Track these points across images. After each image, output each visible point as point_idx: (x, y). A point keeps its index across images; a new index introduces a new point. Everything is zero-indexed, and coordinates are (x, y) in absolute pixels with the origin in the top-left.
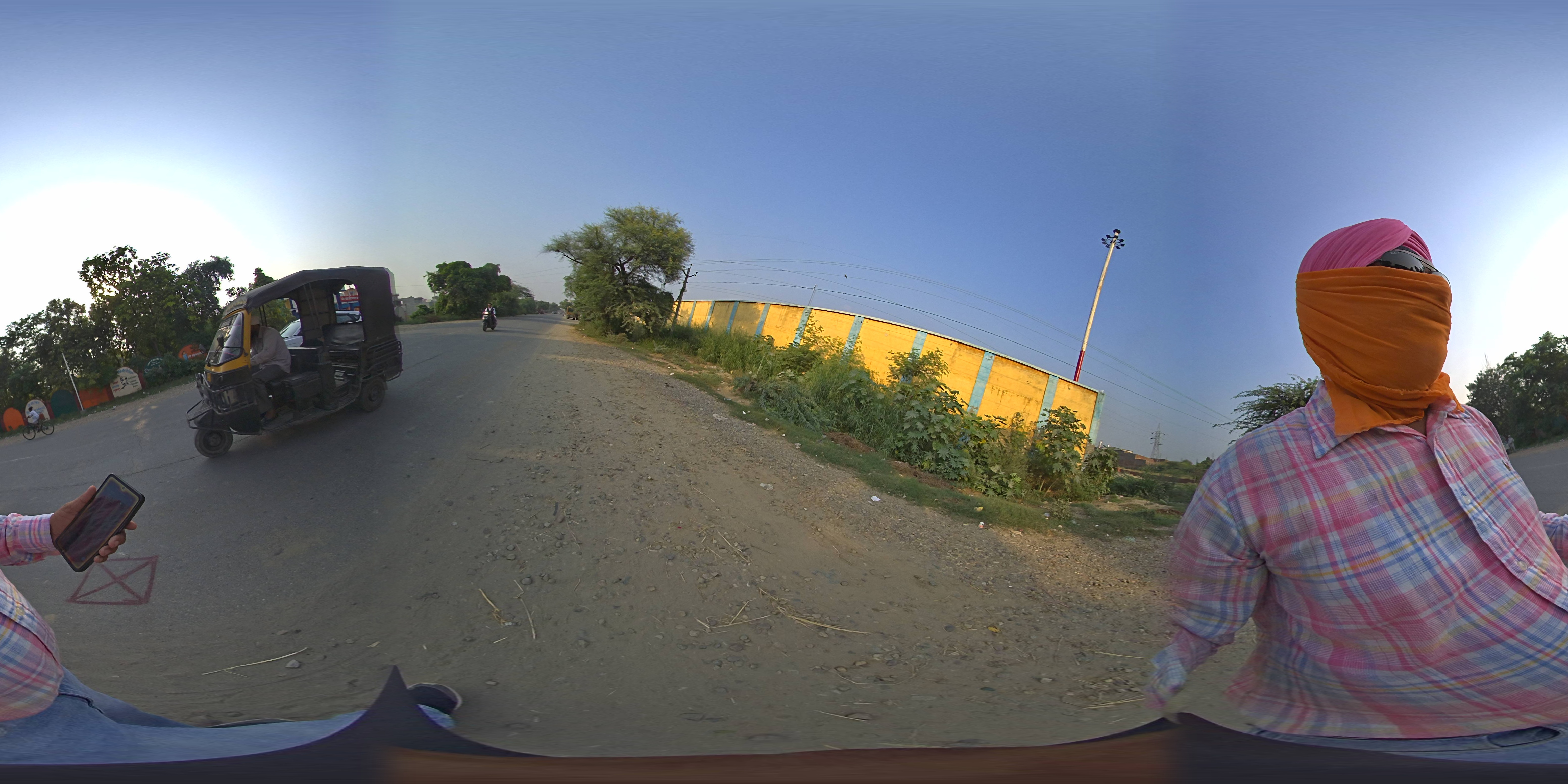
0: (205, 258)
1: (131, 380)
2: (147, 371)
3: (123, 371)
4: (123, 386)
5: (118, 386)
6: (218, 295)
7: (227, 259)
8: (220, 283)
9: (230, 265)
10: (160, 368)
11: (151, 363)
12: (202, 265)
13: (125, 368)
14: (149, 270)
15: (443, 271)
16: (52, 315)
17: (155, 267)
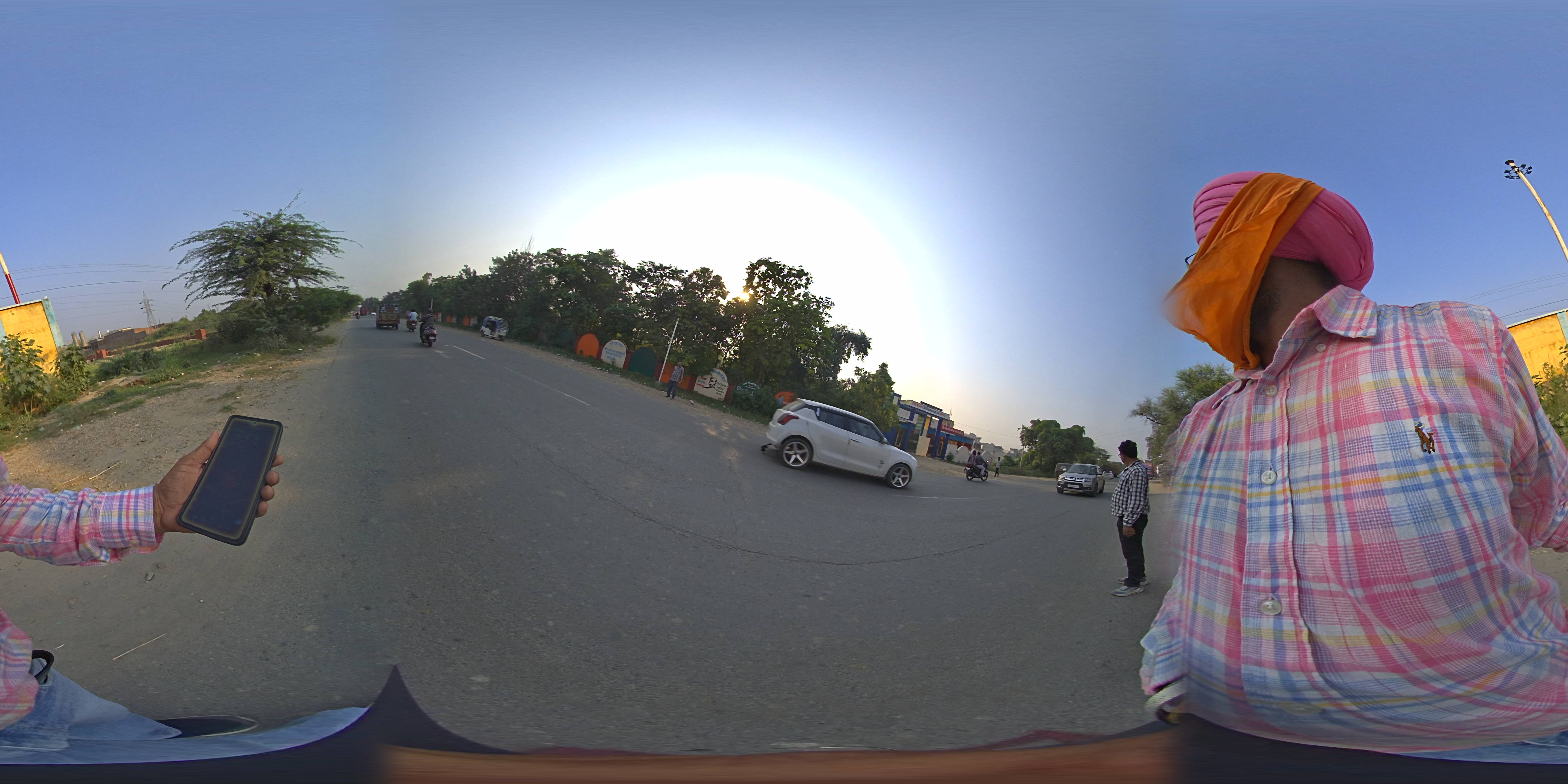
0: (854, 328)
2: (739, 388)
4: (709, 386)
5: (704, 383)
7: (871, 341)
8: (849, 357)
9: (869, 347)
10: (752, 395)
11: (747, 385)
12: (847, 332)
13: (722, 372)
14: (809, 306)
15: (1037, 427)
16: (695, 280)
17: (814, 307)
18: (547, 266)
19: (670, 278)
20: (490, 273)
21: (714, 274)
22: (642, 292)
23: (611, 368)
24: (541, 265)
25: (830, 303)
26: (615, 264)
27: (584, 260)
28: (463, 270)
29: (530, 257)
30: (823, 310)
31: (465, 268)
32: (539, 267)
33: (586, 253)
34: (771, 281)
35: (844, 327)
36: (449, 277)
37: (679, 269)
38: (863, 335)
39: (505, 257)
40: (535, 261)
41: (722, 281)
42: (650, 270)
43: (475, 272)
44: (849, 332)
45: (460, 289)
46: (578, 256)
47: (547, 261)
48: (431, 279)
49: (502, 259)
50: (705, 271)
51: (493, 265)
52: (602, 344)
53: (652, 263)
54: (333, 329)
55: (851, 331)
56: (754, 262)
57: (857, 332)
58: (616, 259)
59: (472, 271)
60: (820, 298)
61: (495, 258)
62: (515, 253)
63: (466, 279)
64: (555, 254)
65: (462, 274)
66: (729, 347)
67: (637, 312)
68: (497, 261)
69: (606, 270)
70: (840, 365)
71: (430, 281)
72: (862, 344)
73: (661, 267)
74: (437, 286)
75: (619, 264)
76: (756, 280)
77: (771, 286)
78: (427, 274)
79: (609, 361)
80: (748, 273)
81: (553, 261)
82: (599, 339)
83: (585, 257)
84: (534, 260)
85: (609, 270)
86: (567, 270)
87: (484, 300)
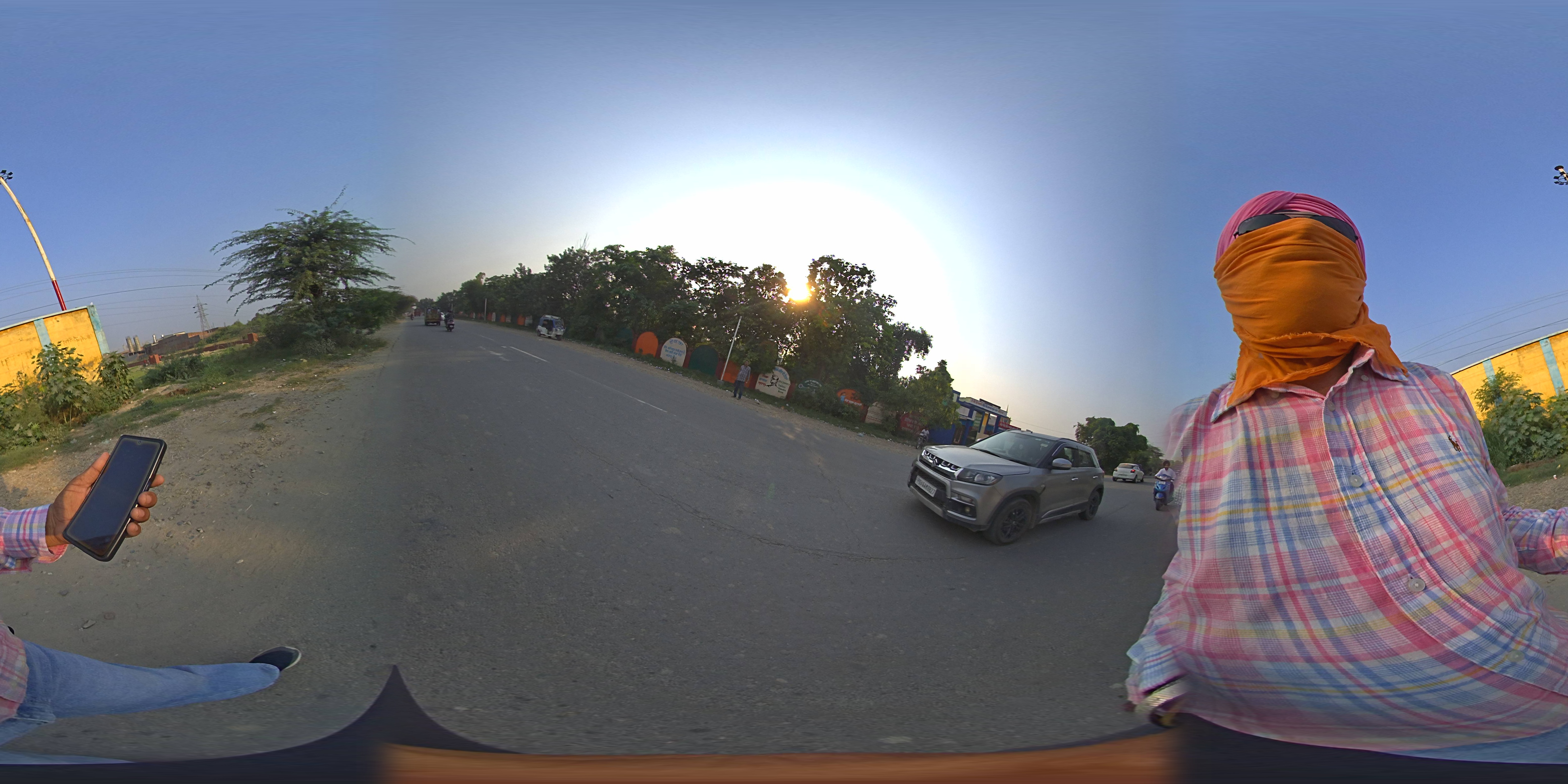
0: (915, 325)
1: (781, 384)
2: (801, 386)
3: (781, 371)
4: (770, 384)
5: (766, 381)
6: (904, 363)
7: (932, 339)
8: (910, 354)
9: (930, 344)
10: (814, 392)
11: (809, 383)
12: (907, 330)
13: (784, 370)
14: (871, 303)
15: (1092, 425)
16: (756, 277)
17: (877, 305)
18: (604, 264)
19: (729, 274)
20: (545, 271)
21: (776, 271)
22: (701, 289)
23: (671, 367)
24: (597, 262)
25: (892, 301)
26: (674, 261)
27: (643, 256)
28: (517, 268)
29: (587, 254)
30: (885, 308)
31: (519, 266)
32: (595, 264)
33: (645, 250)
34: (833, 278)
35: (905, 325)
36: (503, 276)
37: (739, 265)
38: (924, 332)
39: (560, 255)
40: (591, 259)
41: (784, 278)
42: (709, 266)
43: (530, 270)
44: (910, 329)
45: (515, 288)
46: (636, 252)
47: (604, 258)
48: (484, 279)
49: (557, 257)
50: (767, 268)
51: (548, 263)
52: (661, 342)
53: (712, 260)
54: (384, 332)
55: (911, 328)
56: (817, 259)
57: (917, 329)
58: (675, 256)
59: (526, 269)
60: (883, 297)
61: (550, 256)
62: (571, 251)
63: (520, 277)
64: (613, 251)
65: (516, 273)
66: (789, 345)
67: (697, 309)
68: (553, 259)
69: (665, 266)
70: (902, 363)
71: (483, 281)
72: (922, 342)
73: (721, 264)
74: (490, 286)
75: (678, 261)
76: (819, 277)
77: (833, 283)
78: (481, 273)
79: (669, 359)
80: (810, 270)
81: (610, 258)
82: (658, 337)
83: (644, 253)
84: (590, 257)
85: (668, 267)
86: (626, 267)
87: (540, 298)
